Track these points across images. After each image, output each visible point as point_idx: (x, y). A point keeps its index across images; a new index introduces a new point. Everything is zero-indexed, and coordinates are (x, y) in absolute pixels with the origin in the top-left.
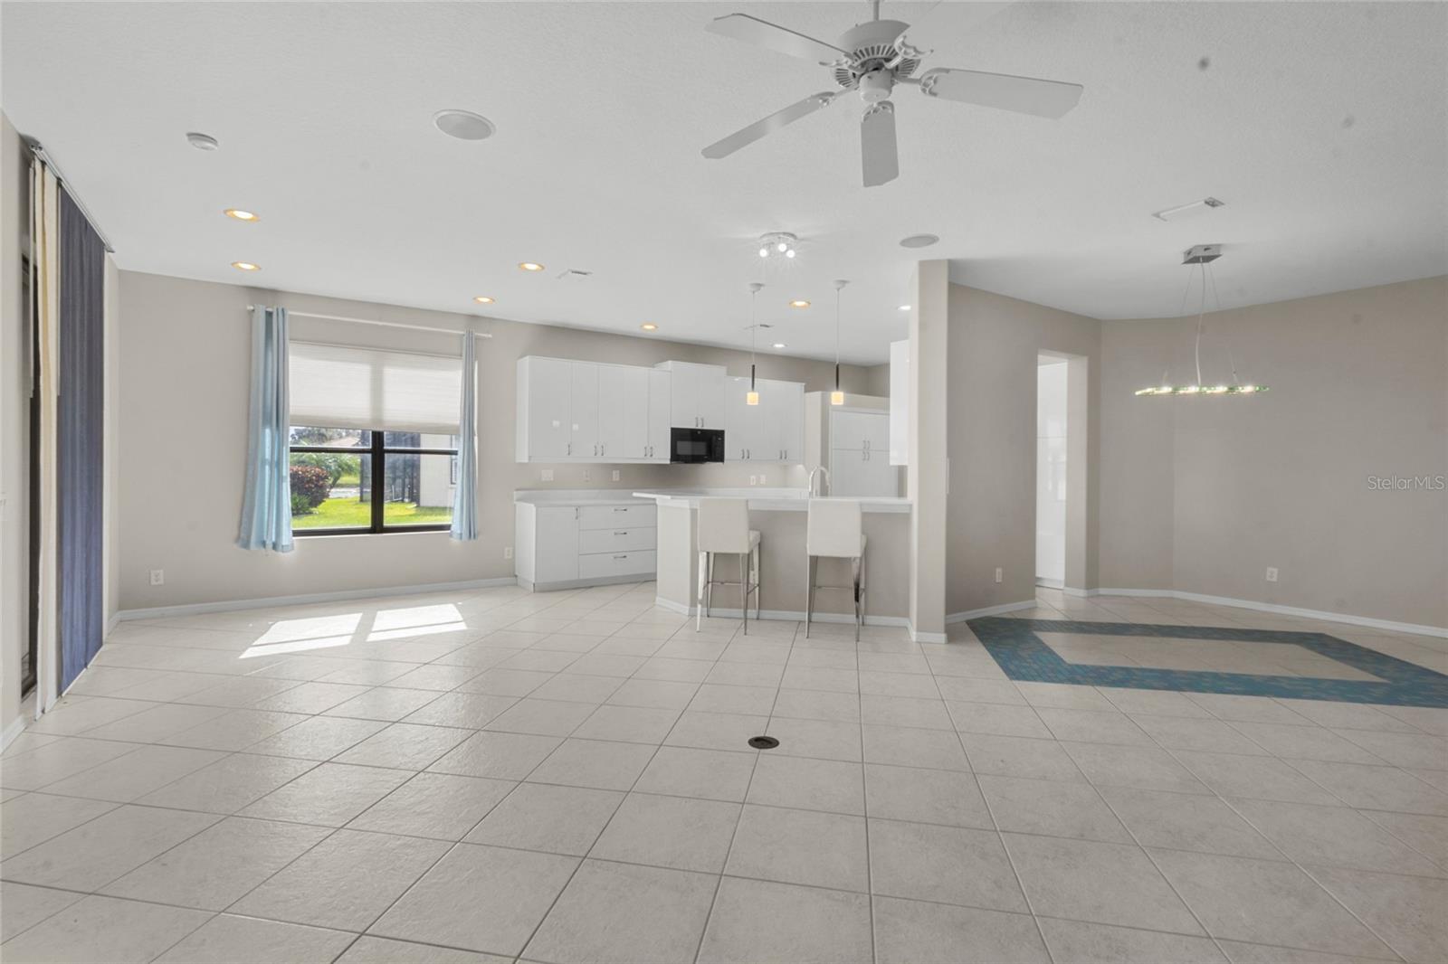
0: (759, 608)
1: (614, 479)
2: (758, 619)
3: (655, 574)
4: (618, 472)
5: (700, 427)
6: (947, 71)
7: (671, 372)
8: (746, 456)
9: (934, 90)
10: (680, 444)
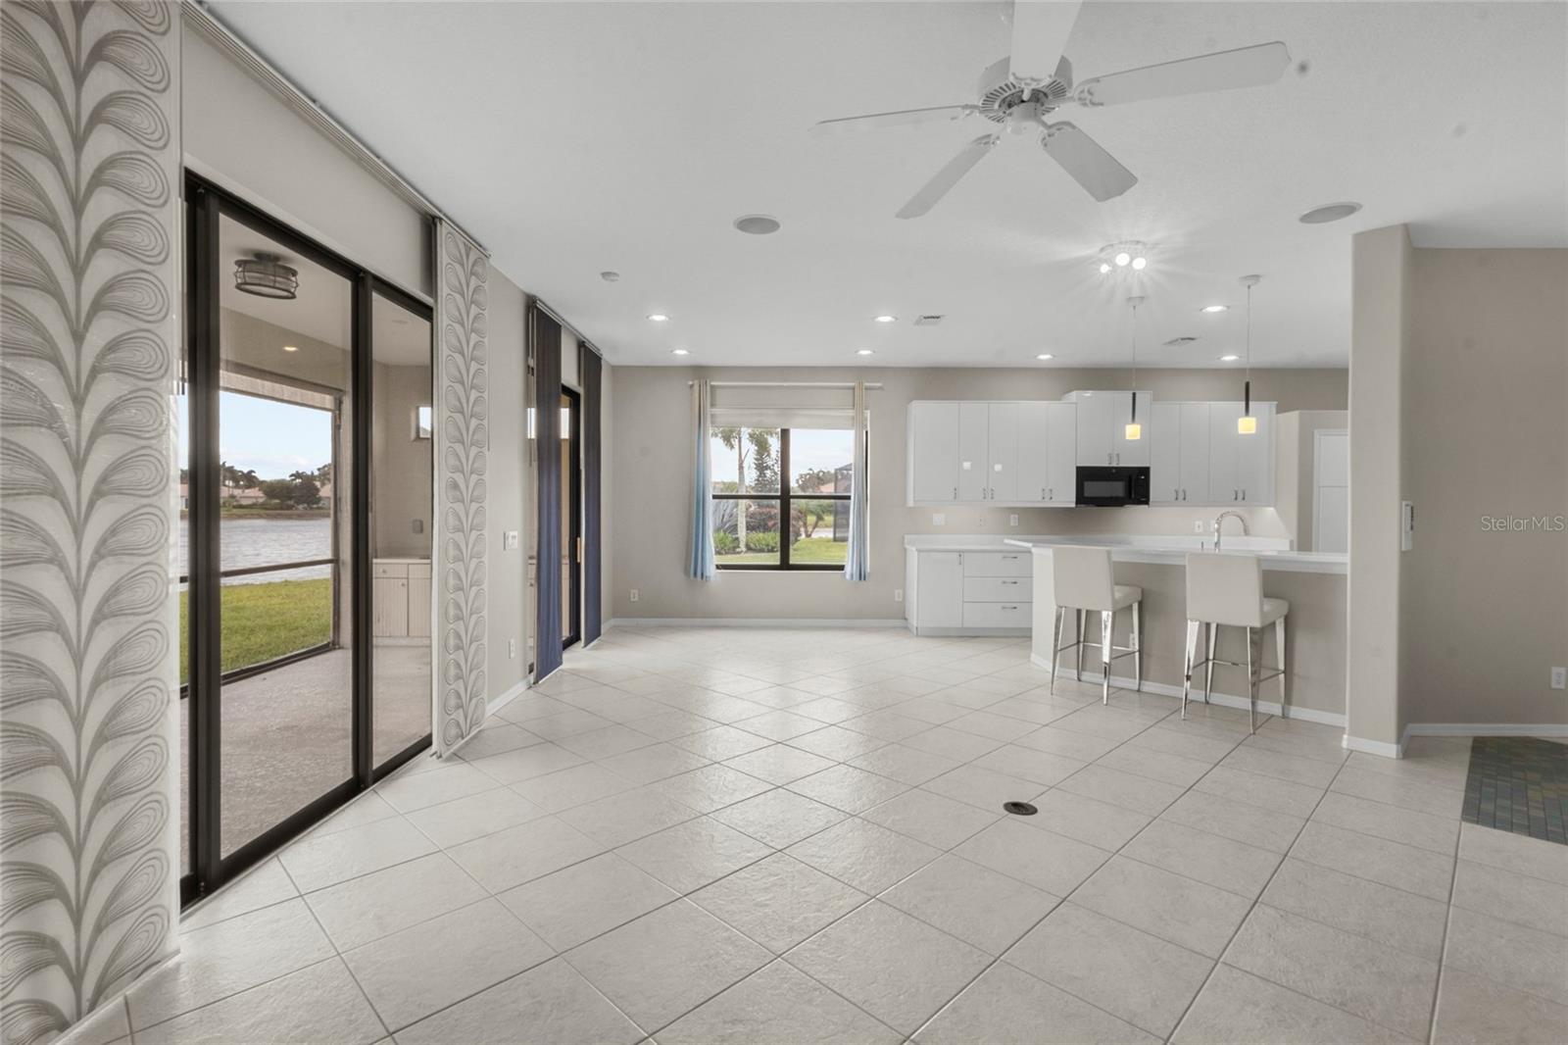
0: (1141, 678)
1: (1012, 524)
2: (1139, 691)
3: (1030, 630)
4: (1017, 516)
5: (1114, 465)
6: (1097, 80)
7: (1076, 404)
8: (1181, 497)
9: (1096, 99)
10: (1088, 485)
